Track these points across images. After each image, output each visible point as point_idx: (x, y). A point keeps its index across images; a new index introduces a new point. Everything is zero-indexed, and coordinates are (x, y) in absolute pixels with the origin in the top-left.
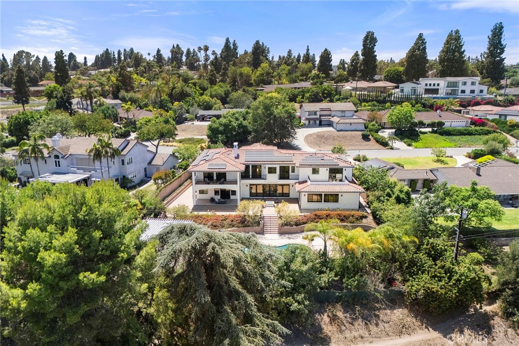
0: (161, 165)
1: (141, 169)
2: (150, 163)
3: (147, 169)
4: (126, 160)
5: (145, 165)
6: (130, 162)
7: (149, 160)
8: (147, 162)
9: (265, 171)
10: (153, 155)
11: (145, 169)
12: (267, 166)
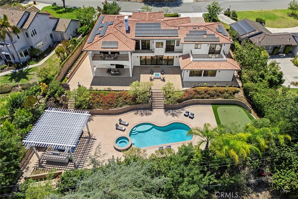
0: (64, 32)
1: (47, 36)
2: (54, 29)
3: (53, 35)
4: (30, 33)
5: (51, 32)
6: (34, 33)
7: (53, 26)
8: (51, 29)
9: (153, 45)
10: (55, 21)
11: (51, 35)
12: (155, 41)
